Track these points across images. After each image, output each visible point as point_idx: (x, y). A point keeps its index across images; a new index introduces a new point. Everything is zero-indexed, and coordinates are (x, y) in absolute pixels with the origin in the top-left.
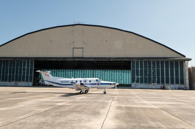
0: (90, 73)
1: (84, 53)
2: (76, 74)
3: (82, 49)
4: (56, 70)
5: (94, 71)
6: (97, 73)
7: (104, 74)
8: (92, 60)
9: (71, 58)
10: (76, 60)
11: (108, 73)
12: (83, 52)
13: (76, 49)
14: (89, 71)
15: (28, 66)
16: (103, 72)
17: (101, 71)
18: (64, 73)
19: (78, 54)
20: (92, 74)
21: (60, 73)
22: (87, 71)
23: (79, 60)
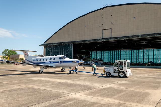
0: (133, 53)
1: (112, 34)
2: (120, 54)
3: (111, 29)
4: (102, 52)
5: (137, 51)
6: (140, 53)
7: (147, 53)
8: (119, 39)
9: (101, 39)
10: (105, 40)
11: (152, 52)
12: (111, 32)
13: (105, 30)
14: (132, 51)
15: (69, 49)
16: (147, 51)
17: (145, 51)
18: (110, 54)
19: (107, 35)
20: (135, 54)
21: (106, 54)
22: (130, 51)
23: (107, 40)
